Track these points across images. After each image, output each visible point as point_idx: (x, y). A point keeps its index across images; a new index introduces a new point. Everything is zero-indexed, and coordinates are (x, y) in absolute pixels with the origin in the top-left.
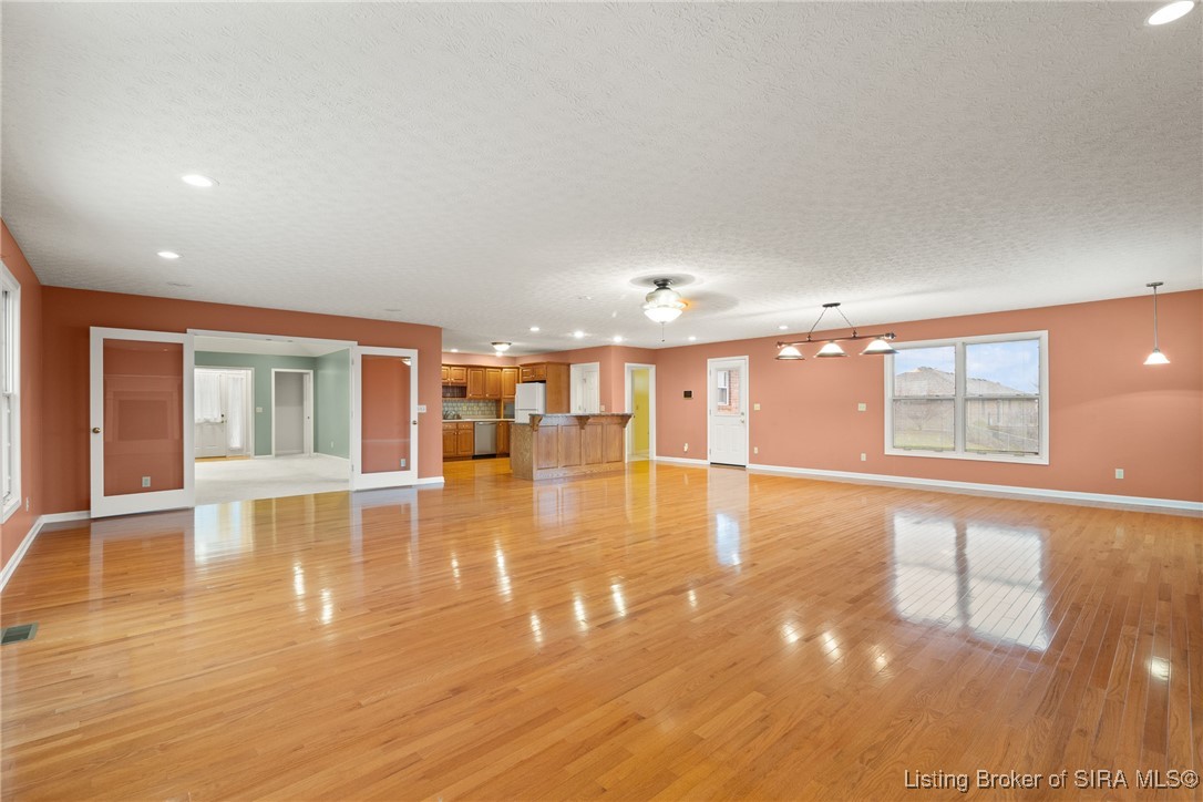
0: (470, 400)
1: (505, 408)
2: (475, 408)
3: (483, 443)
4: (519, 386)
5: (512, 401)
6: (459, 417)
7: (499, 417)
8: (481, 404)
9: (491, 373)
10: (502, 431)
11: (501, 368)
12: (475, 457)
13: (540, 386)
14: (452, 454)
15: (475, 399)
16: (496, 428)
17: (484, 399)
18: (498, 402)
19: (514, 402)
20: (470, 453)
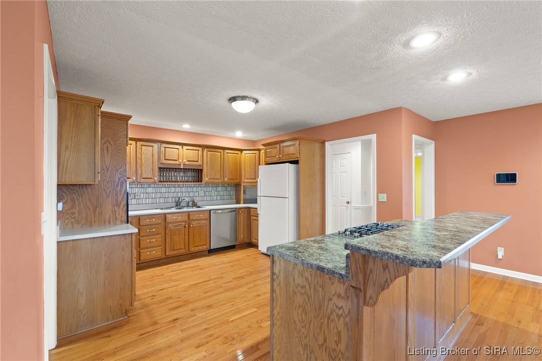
0: (207, 184)
1: (244, 193)
2: (214, 193)
3: (221, 232)
4: (263, 169)
5: (255, 186)
6: (194, 205)
7: (238, 202)
8: (220, 189)
9: (230, 155)
10: (242, 218)
11: (241, 150)
12: (211, 252)
13: (290, 168)
14: (182, 251)
15: (213, 183)
16: (236, 215)
17: (224, 185)
18: (237, 186)
19: (256, 186)
20: (205, 248)
